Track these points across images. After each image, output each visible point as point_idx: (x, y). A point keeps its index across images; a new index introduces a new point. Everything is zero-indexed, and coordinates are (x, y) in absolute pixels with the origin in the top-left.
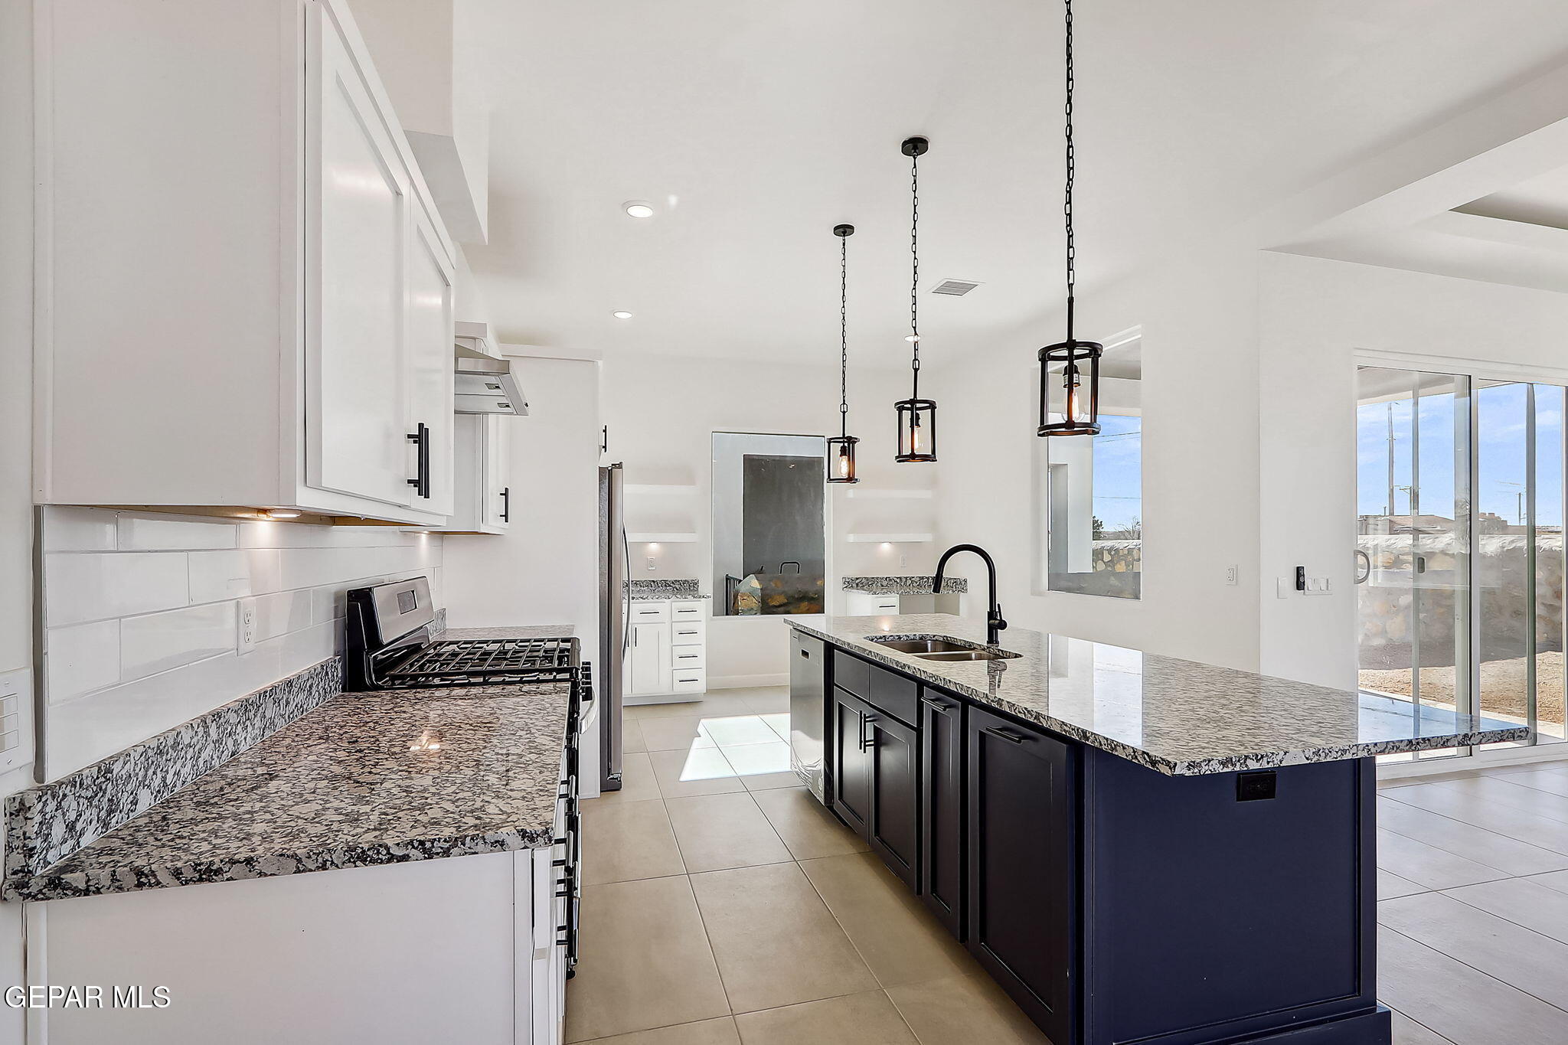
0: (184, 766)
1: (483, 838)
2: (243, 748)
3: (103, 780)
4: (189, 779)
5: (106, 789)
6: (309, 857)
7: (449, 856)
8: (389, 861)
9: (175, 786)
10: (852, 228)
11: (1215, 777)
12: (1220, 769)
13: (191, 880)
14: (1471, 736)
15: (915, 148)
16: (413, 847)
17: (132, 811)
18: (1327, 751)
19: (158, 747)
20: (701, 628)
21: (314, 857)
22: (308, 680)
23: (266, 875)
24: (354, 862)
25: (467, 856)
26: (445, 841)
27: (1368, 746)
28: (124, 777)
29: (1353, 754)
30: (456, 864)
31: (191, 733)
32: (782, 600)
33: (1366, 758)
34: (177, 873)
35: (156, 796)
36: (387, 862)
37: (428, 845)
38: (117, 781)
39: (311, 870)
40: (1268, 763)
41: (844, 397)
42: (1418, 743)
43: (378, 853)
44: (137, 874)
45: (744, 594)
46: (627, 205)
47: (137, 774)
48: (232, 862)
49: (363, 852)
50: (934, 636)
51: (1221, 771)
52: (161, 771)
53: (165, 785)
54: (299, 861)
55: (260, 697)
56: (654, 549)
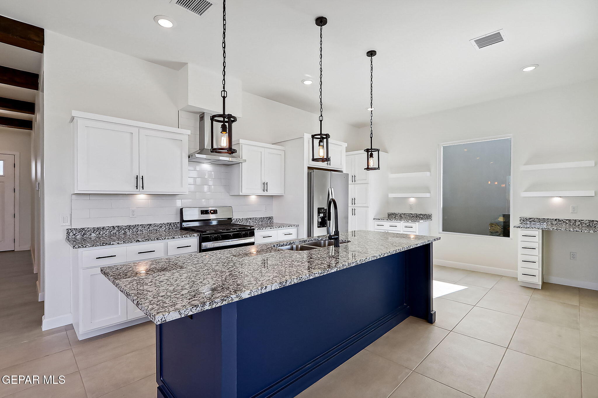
0: (106, 232)
4: (108, 235)
5: (83, 231)
9: (103, 235)
28: (88, 231)
31: (108, 228)
47: (91, 231)
52: (99, 232)
55: (135, 225)
56: (412, 200)
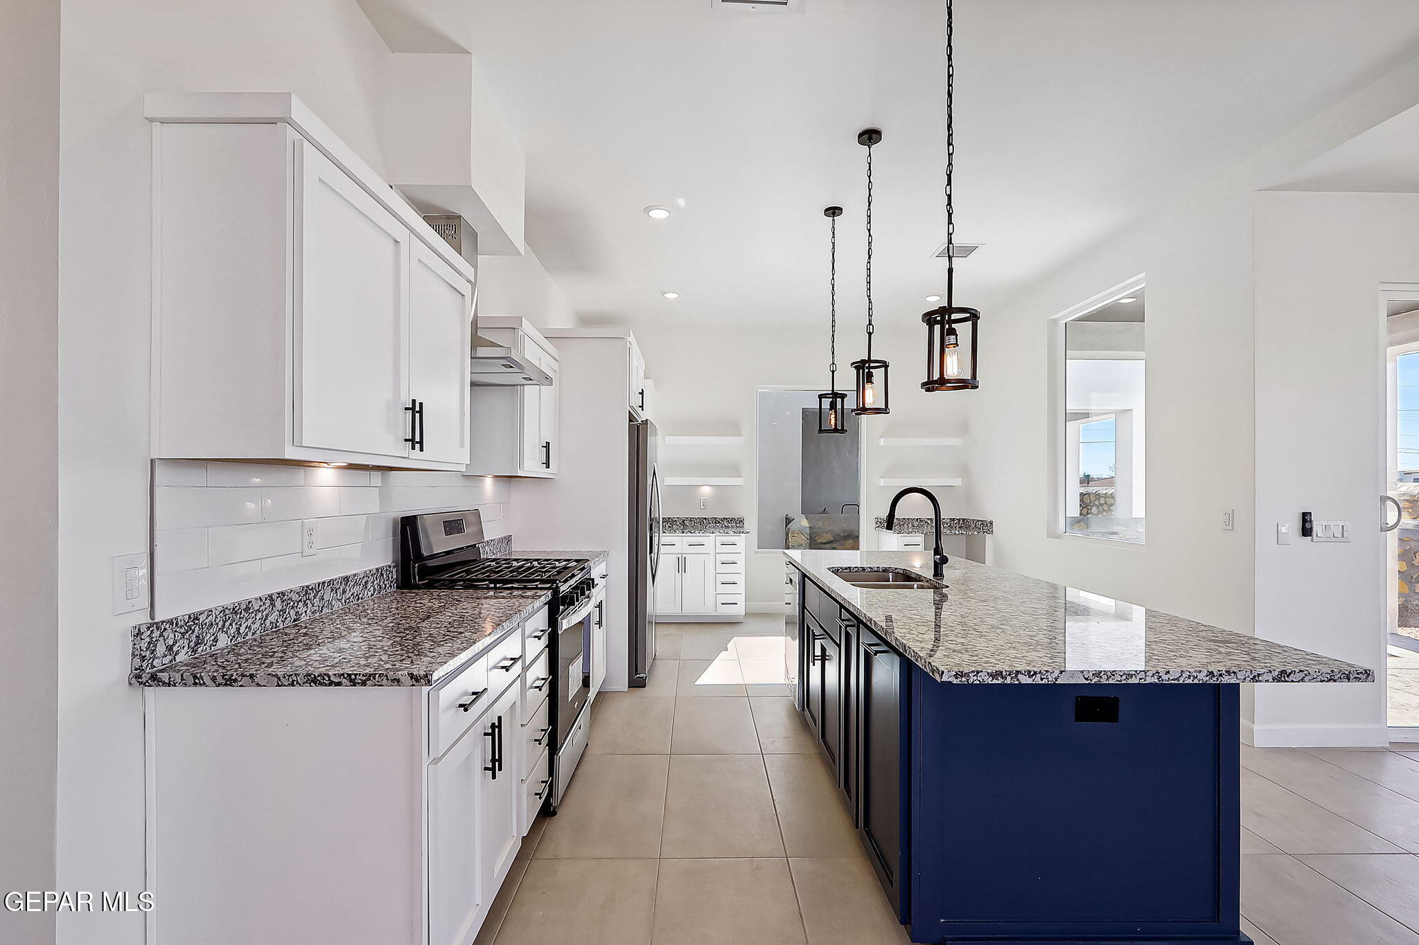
0: (253, 623)
1: (386, 676)
2: (304, 618)
3: (192, 623)
4: (258, 632)
5: (194, 629)
6: (285, 677)
7: (365, 686)
8: (330, 685)
9: (247, 635)
10: (841, 209)
11: (983, 687)
12: (990, 681)
13: (221, 684)
14: (1290, 673)
15: (870, 139)
16: (344, 677)
17: (213, 646)
18: (1109, 674)
19: (234, 609)
20: (741, 560)
21: (287, 677)
22: (364, 577)
23: (261, 686)
24: (310, 683)
25: (376, 687)
26: (363, 675)
27: (1159, 673)
28: (208, 624)
29: (1141, 679)
30: (368, 691)
31: (260, 603)
32: (829, 537)
33: (1156, 684)
34: (214, 679)
35: (231, 640)
36: (329, 686)
37: (353, 677)
38: (202, 625)
39: (285, 686)
40: (1042, 679)
41: (833, 358)
42: (1221, 675)
43: (324, 679)
44: (194, 677)
45: (794, 532)
46: (648, 210)
47: (217, 624)
48: (243, 676)
49: (315, 677)
50: (896, 569)
51: (990, 682)
52: (236, 624)
53: (239, 633)
54: (279, 679)
55: (319, 586)
56: (706, 491)
